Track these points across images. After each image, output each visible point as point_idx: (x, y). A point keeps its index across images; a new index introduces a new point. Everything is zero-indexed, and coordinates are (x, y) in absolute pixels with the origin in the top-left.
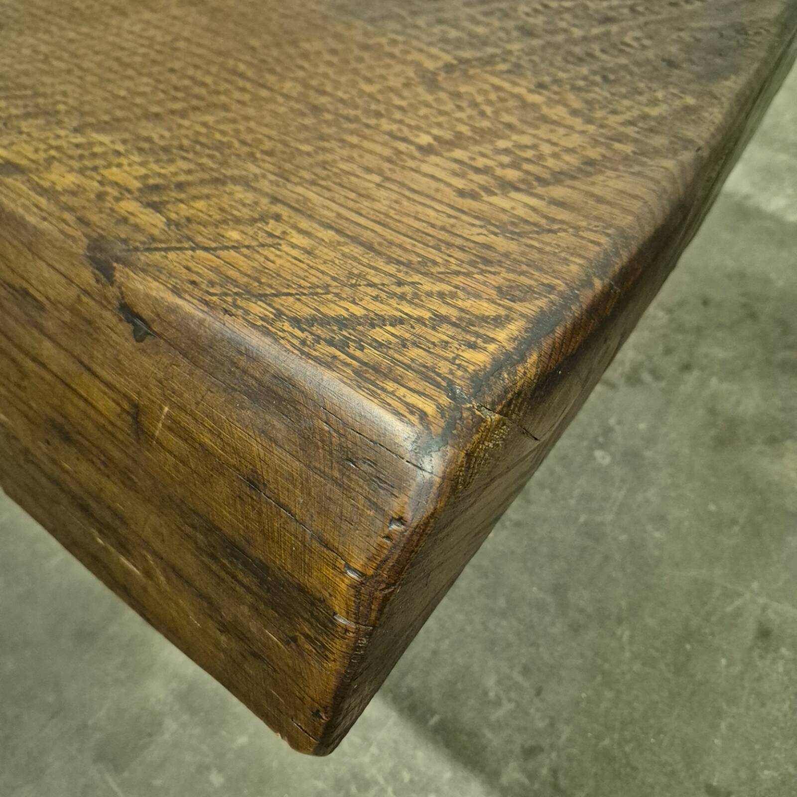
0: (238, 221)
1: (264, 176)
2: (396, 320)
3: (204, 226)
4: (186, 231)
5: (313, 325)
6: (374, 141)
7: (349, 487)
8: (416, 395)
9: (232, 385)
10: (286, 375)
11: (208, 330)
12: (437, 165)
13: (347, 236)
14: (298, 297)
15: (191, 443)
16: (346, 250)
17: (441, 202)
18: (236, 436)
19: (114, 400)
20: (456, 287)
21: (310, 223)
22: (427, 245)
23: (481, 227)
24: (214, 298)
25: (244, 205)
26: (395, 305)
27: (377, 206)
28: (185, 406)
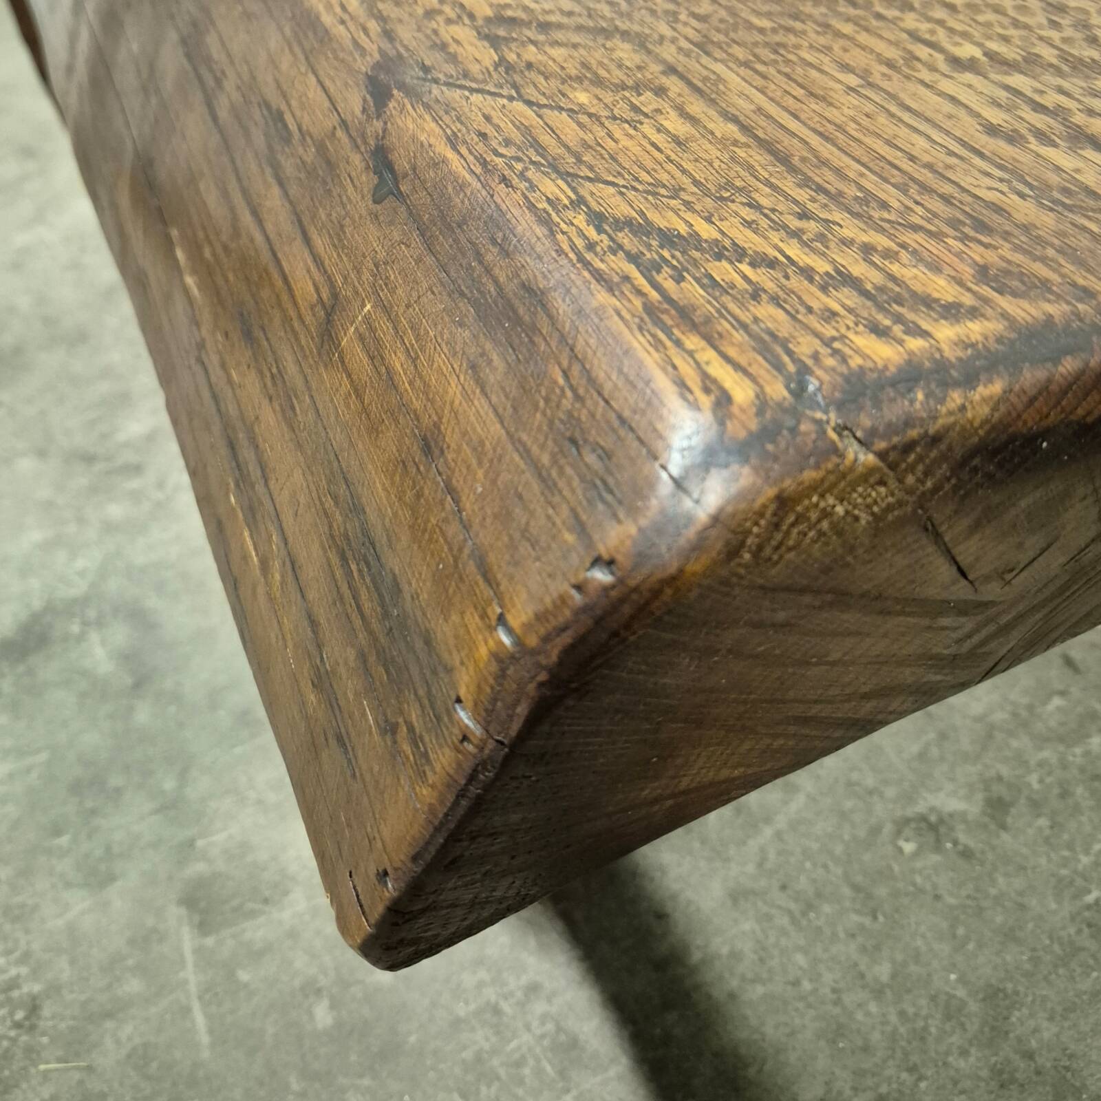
0: (598, 82)
1: (674, 41)
2: (763, 260)
3: (546, 78)
4: (517, 78)
5: (621, 230)
6: (881, 37)
7: (555, 484)
8: (729, 368)
9: (463, 288)
10: (541, 286)
11: (466, 201)
12: (970, 86)
13: (756, 137)
14: (623, 190)
15: (377, 365)
16: (741, 153)
17: (948, 133)
18: (435, 365)
19: (315, 285)
20: (903, 246)
21: (705, 109)
22: (886, 180)
23: (1001, 180)
24: (499, 160)
25: (620, 66)
26: (776, 241)
27: (831, 113)
28: (392, 307)
